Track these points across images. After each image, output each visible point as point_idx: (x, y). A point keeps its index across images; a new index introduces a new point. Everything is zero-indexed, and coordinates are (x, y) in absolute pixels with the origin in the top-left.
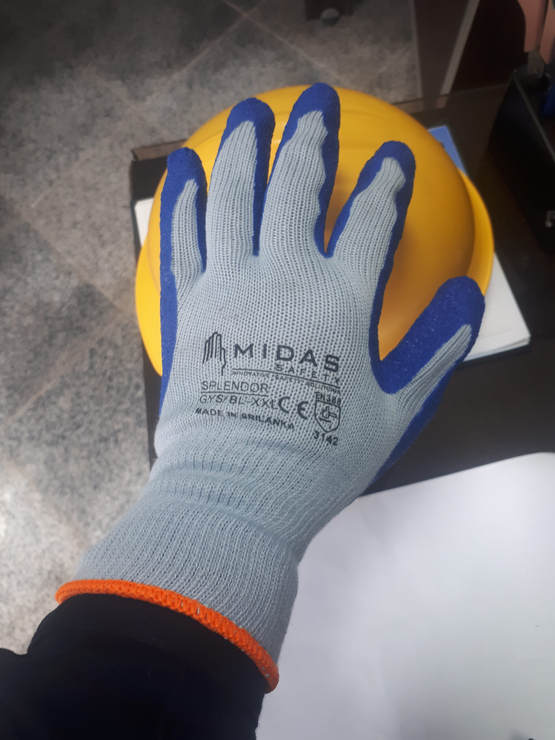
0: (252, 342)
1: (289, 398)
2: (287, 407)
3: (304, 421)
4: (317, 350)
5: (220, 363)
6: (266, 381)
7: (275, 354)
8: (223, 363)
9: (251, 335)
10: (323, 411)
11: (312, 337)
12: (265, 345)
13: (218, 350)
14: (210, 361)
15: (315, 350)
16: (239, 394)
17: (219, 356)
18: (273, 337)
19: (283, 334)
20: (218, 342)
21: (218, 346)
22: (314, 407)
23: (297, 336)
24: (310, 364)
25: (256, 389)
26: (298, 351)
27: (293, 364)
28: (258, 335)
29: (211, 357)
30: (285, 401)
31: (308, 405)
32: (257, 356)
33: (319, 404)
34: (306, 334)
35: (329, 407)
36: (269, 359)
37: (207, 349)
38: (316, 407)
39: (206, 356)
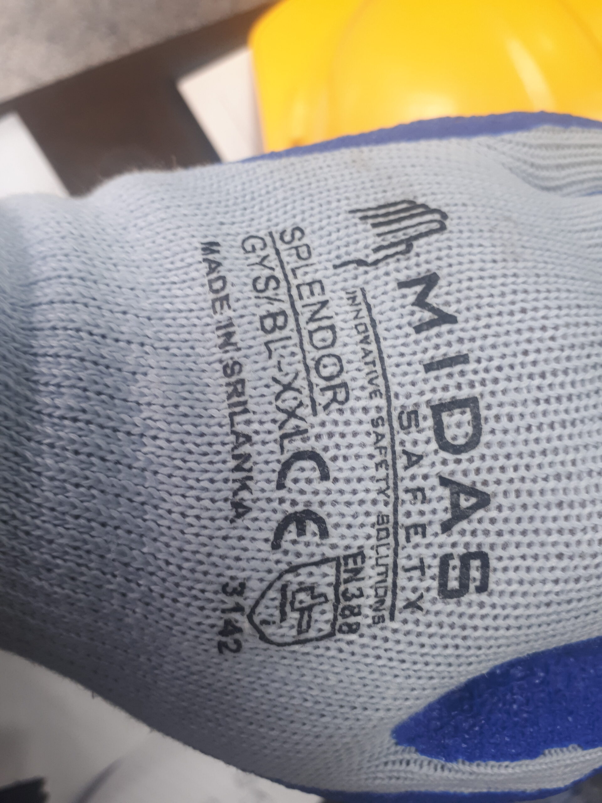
0: (460, 318)
1: (325, 477)
2: (296, 481)
3: (266, 540)
4: (493, 521)
5: (369, 251)
6: (358, 393)
7: (447, 396)
8: (371, 259)
9: (479, 307)
10: (311, 589)
11: (530, 494)
12: (463, 359)
13: (401, 236)
14: (361, 227)
15: (494, 513)
16: (299, 331)
17: (385, 243)
18: (495, 373)
19: (514, 404)
20: (423, 229)
21: (412, 232)
22: (317, 558)
23: (521, 448)
24: (446, 510)
25: (325, 372)
26: (477, 463)
27: (432, 457)
28: (488, 326)
29: (375, 226)
30: (313, 469)
31: (317, 539)
32: (424, 344)
33: (329, 569)
34: (535, 471)
35: (327, 601)
36: (425, 381)
37: (392, 209)
38: (316, 564)
39: (371, 213)
